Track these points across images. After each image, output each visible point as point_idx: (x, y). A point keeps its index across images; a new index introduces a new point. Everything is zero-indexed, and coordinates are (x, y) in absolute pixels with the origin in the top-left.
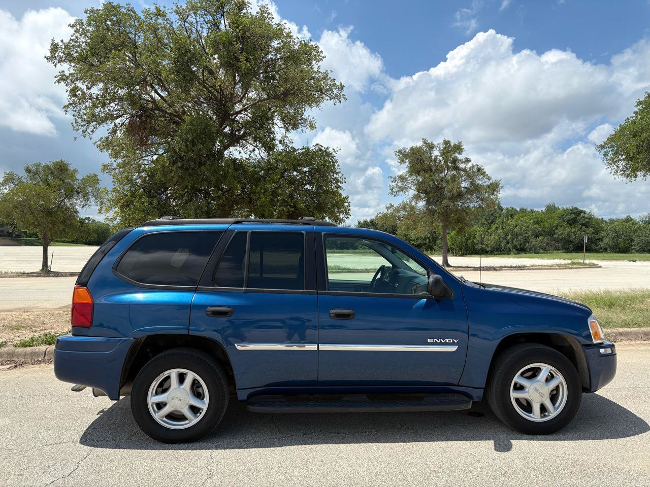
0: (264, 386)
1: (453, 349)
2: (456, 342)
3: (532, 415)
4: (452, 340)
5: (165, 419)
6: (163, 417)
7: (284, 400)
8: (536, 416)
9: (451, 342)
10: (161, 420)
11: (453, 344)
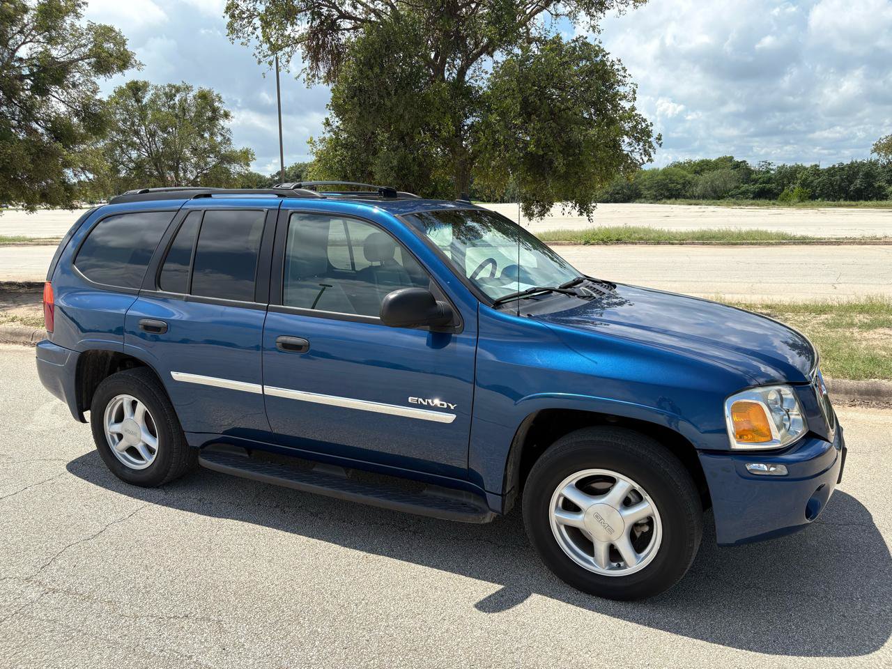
0: (225, 433)
1: (449, 418)
2: (452, 407)
3: (591, 559)
4: (445, 404)
5: (125, 453)
6: (122, 451)
7: (247, 455)
8: (598, 565)
9: (445, 406)
10: (120, 454)
11: (448, 410)
